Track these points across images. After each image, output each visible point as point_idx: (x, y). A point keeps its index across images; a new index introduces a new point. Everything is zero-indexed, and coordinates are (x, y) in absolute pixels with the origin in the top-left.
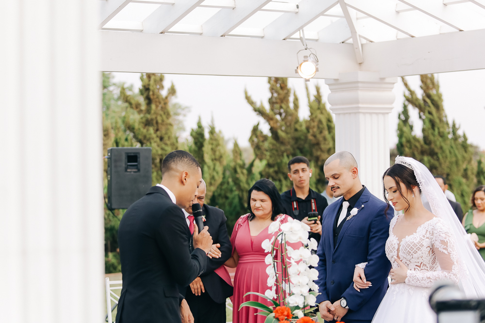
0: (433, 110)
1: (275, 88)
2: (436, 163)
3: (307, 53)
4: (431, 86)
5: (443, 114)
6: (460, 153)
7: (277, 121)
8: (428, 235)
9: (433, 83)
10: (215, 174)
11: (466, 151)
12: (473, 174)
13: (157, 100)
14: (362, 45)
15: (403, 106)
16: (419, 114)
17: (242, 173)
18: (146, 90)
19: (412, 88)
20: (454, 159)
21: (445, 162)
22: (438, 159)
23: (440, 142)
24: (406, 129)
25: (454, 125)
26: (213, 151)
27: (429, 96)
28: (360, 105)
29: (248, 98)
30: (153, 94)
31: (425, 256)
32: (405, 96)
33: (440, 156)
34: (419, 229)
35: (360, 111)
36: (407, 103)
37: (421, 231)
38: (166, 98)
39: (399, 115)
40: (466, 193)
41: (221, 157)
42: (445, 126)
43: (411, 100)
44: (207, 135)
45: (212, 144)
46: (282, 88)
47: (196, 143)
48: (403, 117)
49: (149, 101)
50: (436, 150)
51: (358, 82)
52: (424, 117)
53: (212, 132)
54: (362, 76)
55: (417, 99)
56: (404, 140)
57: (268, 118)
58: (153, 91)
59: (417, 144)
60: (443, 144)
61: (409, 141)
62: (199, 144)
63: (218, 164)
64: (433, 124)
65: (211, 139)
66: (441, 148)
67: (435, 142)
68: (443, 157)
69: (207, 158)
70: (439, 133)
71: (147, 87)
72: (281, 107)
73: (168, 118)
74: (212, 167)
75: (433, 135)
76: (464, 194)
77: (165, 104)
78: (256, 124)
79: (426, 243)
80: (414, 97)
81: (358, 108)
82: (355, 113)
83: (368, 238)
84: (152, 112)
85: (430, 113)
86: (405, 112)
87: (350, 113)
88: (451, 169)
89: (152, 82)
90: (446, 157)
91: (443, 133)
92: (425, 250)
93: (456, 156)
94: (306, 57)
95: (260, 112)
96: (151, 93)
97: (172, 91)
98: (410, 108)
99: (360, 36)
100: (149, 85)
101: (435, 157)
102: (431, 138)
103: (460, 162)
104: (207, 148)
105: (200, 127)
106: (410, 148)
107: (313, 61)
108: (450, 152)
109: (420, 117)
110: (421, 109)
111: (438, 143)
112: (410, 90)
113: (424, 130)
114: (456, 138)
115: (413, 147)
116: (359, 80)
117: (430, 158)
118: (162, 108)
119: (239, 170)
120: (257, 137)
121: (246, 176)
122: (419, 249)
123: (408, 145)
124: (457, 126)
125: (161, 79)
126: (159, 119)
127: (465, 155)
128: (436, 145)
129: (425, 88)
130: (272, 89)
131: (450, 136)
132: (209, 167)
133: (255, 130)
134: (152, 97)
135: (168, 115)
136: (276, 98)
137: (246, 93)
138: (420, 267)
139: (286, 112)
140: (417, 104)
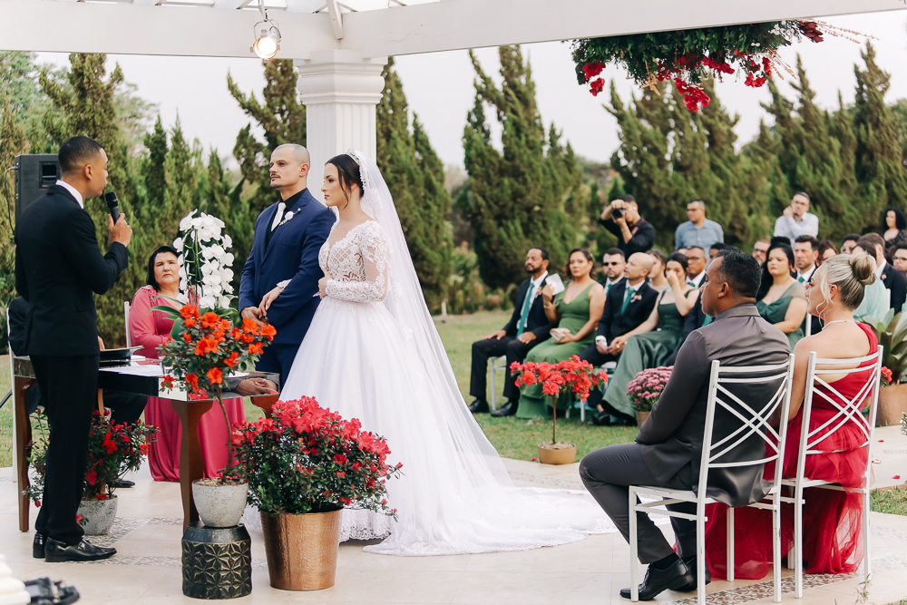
0: (519, 107)
1: (273, 73)
2: (522, 188)
3: (267, 26)
4: (516, 71)
5: (536, 115)
6: (561, 174)
7: (276, 123)
8: (356, 241)
9: (520, 67)
10: (181, 201)
11: (570, 172)
12: (581, 205)
13: (94, 90)
14: (342, 15)
15: (475, 100)
16: (498, 113)
17: (222, 200)
18: (78, 76)
19: (487, 74)
20: (550, 183)
21: (536, 186)
22: (525, 182)
23: (528, 157)
24: (477, 136)
25: (552, 131)
26: (179, 166)
27: (513, 86)
28: (336, 93)
29: (232, 88)
30: (89, 82)
31: (353, 264)
32: (475, 85)
33: (527, 176)
34: (350, 233)
35: (336, 100)
36: (480, 97)
37: (351, 235)
38: (109, 87)
39: (469, 115)
40: (570, 235)
41: (191, 176)
42: (538, 132)
43: (486, 92)
44: (170, 144)
45: (177, 157)
46: (283, 72)
47: (153, 156)
48: (474, 118)
49: (82, 92)
50: (522, 169)
51: (333, 64)
52: (505, 118)
53: (178, 138)
54: (339, 55)
55: (494, 91)
56: (473, 152)
57: (263, 118)
58: (88, 78)
59: (494, 159)
60: (532, 159)
61: (480, 155)
62: (157, 157)
63: (185, 187)
64: (517, 128)
65: (175, 149)
66: (530, 165)
67: (520, 155)
68: (532, 179)
69: (169, 178)
70: (527, 142)
71: (80, 71)
72: (282, 102)
73: (111, 119)
74: (176, 192)
75: (519, 146)
76: (566, 236)
77: (107, 96)
78: (245, 126)
79: (354, 249)
80: (490, 86)
81: (334, 97)
82: (331, 103)
83: (302, 246)
84: (88, 108)
85: (514, 112)
86: (478, 110)
87: (324, 104)
88: (544, 197)
89: (87, 64)
90: (538, 179)
91: (533, 142)
92: (353, 259)
93: (553, 176)
94: (263, 31)
95: (251, 108)
96: (85, 80)
97: (118, 76)
98: (485, 104)
99: (338, 3)
100: (82, 68)
101: (521, 179)
102: (515, 149)
103: (561, 188)
104: (169, 163)
105: (159, 131)
106: (483, 165)
107: (274, 37)
108: (544, 172)
109: (499, 118)
110: (501, 107)
111: (525, 158)
112: (483, 77)
113: (504, 138)
114: (555, 150)
115: (487, 163)
116: (335, 61)
117: (512, 180)
118: (102, 102)
119: (217, 197)
120: (245, 147)
121: (228, 207)
122: (345, 256)
123: (479, 160)
124: (557, 133)
125: (101, 59)
126: (98, 119)
127: (570, 177)
128: (522, 161)
129: (506, 73)
130: (269, 75)
131: (546, 148)
132: (172, 192)
133: (244, 136)
134: (86, 86)
135: (111, 113)
136: (275, 88)
137: (229, 80)
138: (349, 277)
139: (289, 109)
140: (494, 97)
